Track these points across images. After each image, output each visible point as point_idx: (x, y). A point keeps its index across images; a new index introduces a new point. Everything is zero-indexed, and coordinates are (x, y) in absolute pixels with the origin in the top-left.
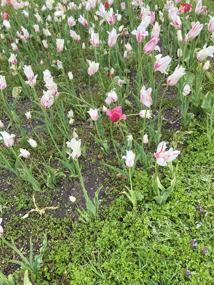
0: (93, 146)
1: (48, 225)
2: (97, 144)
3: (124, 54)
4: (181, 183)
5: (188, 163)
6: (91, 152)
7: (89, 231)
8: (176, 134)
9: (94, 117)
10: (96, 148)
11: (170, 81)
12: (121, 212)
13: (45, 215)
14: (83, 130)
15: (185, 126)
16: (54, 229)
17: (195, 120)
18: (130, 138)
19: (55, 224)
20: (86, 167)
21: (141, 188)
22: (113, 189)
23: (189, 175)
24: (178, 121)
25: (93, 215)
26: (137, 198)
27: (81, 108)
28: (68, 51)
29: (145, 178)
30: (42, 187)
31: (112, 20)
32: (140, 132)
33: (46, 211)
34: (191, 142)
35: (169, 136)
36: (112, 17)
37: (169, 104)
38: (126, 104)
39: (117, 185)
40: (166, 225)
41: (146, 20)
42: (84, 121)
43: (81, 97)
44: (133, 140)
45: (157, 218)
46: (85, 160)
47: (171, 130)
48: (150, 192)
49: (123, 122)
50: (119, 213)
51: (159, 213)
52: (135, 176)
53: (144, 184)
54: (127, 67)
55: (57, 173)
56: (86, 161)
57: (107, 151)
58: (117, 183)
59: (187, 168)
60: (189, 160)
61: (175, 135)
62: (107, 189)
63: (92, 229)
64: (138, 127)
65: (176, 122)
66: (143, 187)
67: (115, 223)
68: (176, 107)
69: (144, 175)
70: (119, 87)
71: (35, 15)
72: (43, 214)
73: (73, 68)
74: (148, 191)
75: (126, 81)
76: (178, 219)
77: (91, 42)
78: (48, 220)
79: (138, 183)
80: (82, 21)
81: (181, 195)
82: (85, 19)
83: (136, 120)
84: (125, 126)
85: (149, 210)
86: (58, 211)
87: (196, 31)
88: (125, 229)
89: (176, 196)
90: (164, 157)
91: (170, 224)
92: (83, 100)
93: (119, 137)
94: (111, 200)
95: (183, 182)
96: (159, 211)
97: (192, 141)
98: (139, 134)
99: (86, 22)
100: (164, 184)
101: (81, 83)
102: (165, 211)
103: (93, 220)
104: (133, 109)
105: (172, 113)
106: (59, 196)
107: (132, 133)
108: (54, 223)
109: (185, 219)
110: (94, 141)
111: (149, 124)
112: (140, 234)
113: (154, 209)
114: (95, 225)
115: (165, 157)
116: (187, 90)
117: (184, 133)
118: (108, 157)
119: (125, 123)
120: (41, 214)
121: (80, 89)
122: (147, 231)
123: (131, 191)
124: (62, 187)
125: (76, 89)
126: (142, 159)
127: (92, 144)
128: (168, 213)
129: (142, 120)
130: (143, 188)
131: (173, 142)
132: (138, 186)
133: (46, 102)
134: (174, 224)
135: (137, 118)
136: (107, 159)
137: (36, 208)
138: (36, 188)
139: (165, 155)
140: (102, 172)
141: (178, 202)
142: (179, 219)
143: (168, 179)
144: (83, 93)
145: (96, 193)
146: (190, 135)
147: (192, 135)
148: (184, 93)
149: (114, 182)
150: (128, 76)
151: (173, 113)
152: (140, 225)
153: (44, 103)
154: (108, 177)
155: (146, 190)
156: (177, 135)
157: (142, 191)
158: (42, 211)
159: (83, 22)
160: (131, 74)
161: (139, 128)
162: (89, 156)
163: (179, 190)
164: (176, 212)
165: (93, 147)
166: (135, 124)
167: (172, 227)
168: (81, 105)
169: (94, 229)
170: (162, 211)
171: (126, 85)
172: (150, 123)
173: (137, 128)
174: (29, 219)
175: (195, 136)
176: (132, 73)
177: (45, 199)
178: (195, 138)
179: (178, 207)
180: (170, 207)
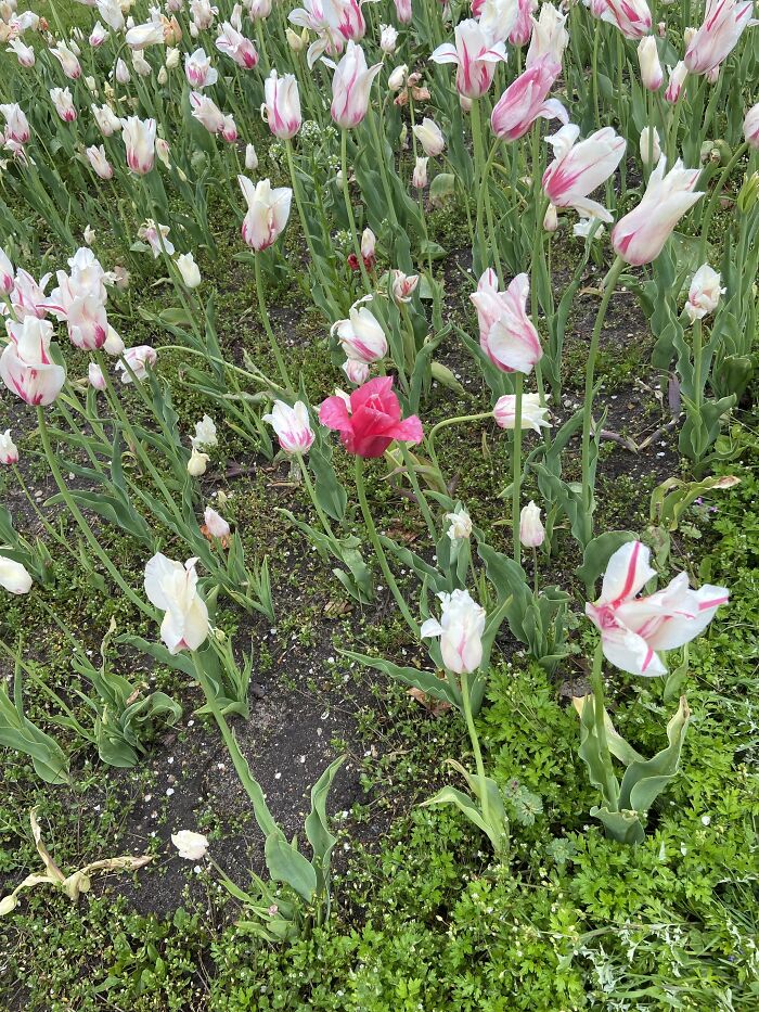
0: (305, 563)
1: (106, 946)
2: (319, 556)
3: (416, 171)
4: (711, 722)
5: (732, 625)
6: (296, 592)
7: (287, 986)
8: (663, 493)
9: (292, 439)
10: (317, 571)
11: (627, 240)
12: (436, 883)
13: (89, 898)
14: (258, 497)
15: (698, 455)
16: (130, 969)
17: (737, 429)
18: (460, 523)
19: (135, 945)
20: (276, 657)
21: (526, 756)
22: (395, 759)
23: (741, 681)
24: (662, 437)
25: (303, 900)
26: (507, 813)
27: (246, 406)
28: (193, 187)
29: (537, 703)
30: (77, 764)
31: (354, 21)
32: (504, 493)
33: (96, 879)
34: (731, 526)
35: (629, 503)
36: (353, 9)
37: (617, 368)
38: (433, 379)
39: (413, 740)
40: (661, 942)
41: (499, 11)
42: (262, 459)
43: (250, 364)
44: (472, 535)
45: (612, 910)
46: (270, 626)
47: (637, 479)
48: (571, 777)
49: (427, 456)
50: (427, 887)
51: (620, 888)
52: (491, 697)
53: (538, 735)
54: (430, 235)
55: (139, 699)
56: (273, 631)
57: (361, 586)
58: (415, 727)
59: (727, 648)
60: (735, 607)
61: (658, 499)
62: (367, 760)
63: (301, 974)
64: (492, 473)
65: (654, 442)
66: (535, 748)
67: (409, 941)
68: (645, 379)
69: (533, 691)
70: (401, 305)
71: (53, 51)
72: (81, 895)
73: (216, 252)
74: (557, 770)
75: (431, 285)
76: (716, 907)
77: (265, 115)
78: (104, 923)
79: (507, 733)
80: (231, 48)
81: (717, 783)
82: (245, 36)
83: (480, 444)
84: (432, 470)
85: (572, 870)
86: (153, 873)
87: (722, 36)
88: (461, 970)
89: (695, 792)
90: (644, 627)
91: (677, 938)
92: (257, 374)
93: (413, 522)
94: (390, 814)
95: (719, 718)
96: (621, 874)
97: (738, 522)
98: (499, 502)
99: (251, 51)
100: (630, 730)
101: (249, 310)
102: (648, 872)
103: (307, 927)
104: (465, 399)
105: (631, 407)
106: (155, 804)
107: (465, 498)
108: (129, 938)
109: (750, 905)
110: (305, 542)
111: (539, 457)
112: (535, 996)
113: (593, 864)
114: (315, 951)
115: (648, 623)
116: (708, 293)
117: (697, 487)
118: (371, 611)
119: (435, 459)
120: (73, 897)
121: (246, 330)
122: (567, 983)
123: (480, 781)
124: (171, 760)
125: (233, 332)
126: (519, 617)
127: (300, 555)
128: (666, 882)
129: (506, 439)
130: (532, 756)
131: (651, 528)
132: (512, 747)
133: (27, 376)
134: (694, 934)
135: (485, 434)
136: (362, 621)
137: (48, 871)
138: (53, 772)
139: (647, 617)
140: (346, 678)
141: (706, 819)
142: (723, 909)
143: (648, 706)
144: (257, 347)
145: (313, 792)
146: (722, 494)
147: (734, 494)
148: (693, 309)
149: (398, 725)
150: (435, 269)
151: (637, 404)
152: (531, 951)
153: (19, 381)
154: (373, 702)
155: (550, 764)
156: (665, 495)
157: (530, 772)
158: (75, 882)
159: (237, 48)
160: (449, 262)
161: (495, 474)
162: (289, 609)
163: (708, 763)
164: (704, 873)
165: (304, 570)
166: (476, 460)
167: (689, 949)
168: (246, 396)
169: (311, 974)
170: (636, 873)
171: (430, 302)
172: (541, 453)
173: (488, 475)
174: (18, 918)
175: (746, 497)
176: (452, 255)
177: (93, 823)
178: (749, 508)
179: (712, 849)
180: (673, 852)
